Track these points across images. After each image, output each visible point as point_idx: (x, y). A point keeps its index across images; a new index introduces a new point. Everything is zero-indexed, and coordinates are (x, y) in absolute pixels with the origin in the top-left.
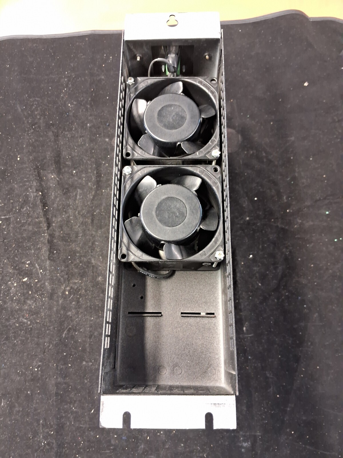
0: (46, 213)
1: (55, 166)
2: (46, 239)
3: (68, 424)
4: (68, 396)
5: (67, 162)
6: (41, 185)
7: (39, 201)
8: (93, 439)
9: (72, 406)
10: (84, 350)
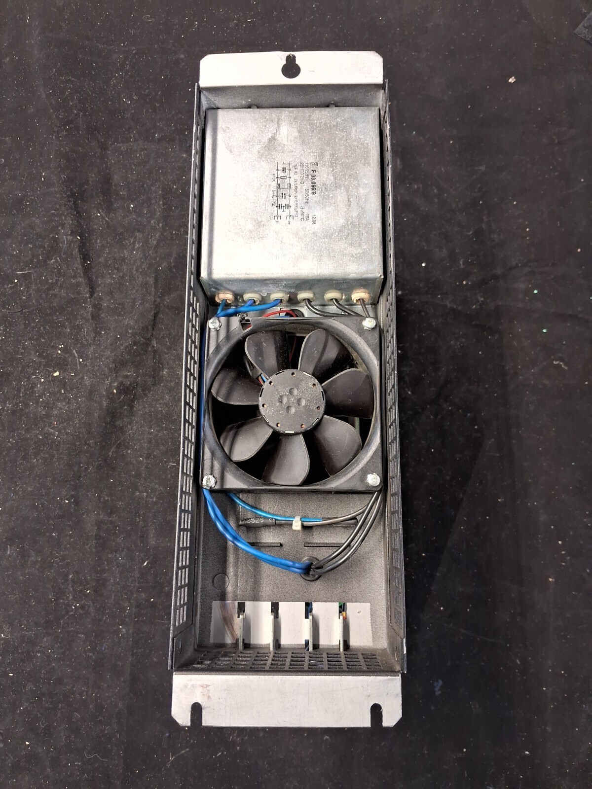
0: (87, 270)
1: (103, 197)
2: (88, 312)
3: (112, 581)
4: (114, 541)
5: (121, 191)
6: (80, 226)
7: (77, 250)
8: (145, 602)
9: (118, 556)
10: (138, 475)
